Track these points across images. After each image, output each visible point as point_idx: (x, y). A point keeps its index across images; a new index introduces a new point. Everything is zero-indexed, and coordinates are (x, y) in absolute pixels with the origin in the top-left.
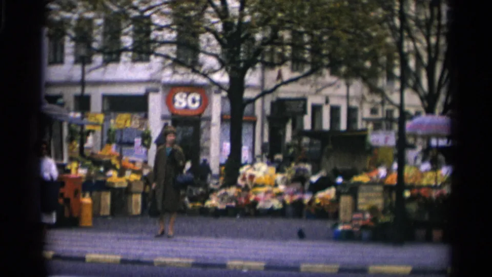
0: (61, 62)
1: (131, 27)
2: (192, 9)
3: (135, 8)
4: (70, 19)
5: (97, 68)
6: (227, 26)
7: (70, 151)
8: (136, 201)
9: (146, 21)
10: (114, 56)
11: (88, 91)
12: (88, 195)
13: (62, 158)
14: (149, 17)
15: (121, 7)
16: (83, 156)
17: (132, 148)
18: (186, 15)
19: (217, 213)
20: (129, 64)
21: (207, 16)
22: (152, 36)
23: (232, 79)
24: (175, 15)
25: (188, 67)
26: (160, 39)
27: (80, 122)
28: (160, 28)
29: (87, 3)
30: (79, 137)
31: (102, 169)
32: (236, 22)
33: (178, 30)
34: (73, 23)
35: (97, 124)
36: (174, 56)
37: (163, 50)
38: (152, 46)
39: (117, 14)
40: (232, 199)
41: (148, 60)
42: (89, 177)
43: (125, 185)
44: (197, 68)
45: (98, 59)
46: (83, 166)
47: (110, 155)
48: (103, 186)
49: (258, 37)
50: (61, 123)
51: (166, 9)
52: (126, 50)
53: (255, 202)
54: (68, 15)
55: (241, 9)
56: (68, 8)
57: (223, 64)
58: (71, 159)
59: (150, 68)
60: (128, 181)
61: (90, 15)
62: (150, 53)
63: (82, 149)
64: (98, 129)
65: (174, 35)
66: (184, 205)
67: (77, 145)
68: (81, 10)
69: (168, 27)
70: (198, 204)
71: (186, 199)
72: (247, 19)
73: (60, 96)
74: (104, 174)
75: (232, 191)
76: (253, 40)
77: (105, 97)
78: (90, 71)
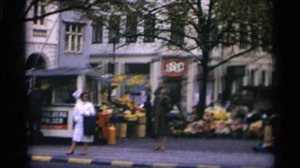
0: (101, 42)
1: (144, 21)
2: (181, 10)
3: (146, 9)
4: (106, 16)
5: (122, 46)
6: (201, 21)
7: (103, 98)
8: (142, 129)
9: (153, 18)
10: (133, 39)
11: (117, 60)
12: (113, 125)
13: (97, 103)
14: (154, 15)
15: (137, 9)
16: (110, 102)
17: (140, 97)
18: (177, 14)
19: (191, 136)
20: (142, 44)
21: (190, 15)
22: (156, 27)
23: (204, 52)
24: (170, 14)
25: (178, 46)
26: (161, 28)
28: (161, 22)
30: (107, 90)
31: (121, 109)
32: (207, 18)
33: (171, 23)
34: (108, 18)
35: (119, 82)
36: (169, 39)
37: (163, 35)
38: (156, 32)
39: (135, 13)
40: (200, 127)
41: (153, 41)
42: (113, 114)
43: (135, 119)
44: (183, 46)
45: (123, 40)
46: (110, 108)
47: (127, 101)
48: (123, 120)
49: (220, 27)
50: (97, 81)
51: (165, 10)
52: (140, 35)
53: (214, 130)
54: (105, 13)
55: (210, 10)
56: (105, 9)
57: (198, 44)
58: (103, 104)
59: (155, 46)
60: (137, 117)
61: (119, 13)
62: (155, 37)
63: (109, 97)
64: (119, 85)
65: (169, 25)
66: (171, 132)
67: (106, 95)
68: (112, 10)
69: (165, 21)
70: (180, 131)
71: (172, 128)
72: (213, 16)
74: (122, 112)
75: (200, 123)
76: (217, 29)
77: (127, 64)
78: (118, 48)
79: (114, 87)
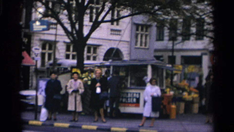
0: (163, 40)
1: (196, 23)
3: (198, 14)
4: (167, 19)
5: (179, 43)
7: (166, 83)
8: (196, 107)
9: (203, 21)
10: (187, 37)
11: (175, 54)
12: (174, 104)
13: (162, 86)
14: (204, 19)
15: (191, 14)
16: (172, 85)
17: (194, 82)
20: (194, 41)
22: (205, 28)
26: (209, 29)
27: (171, 69)
28: (209, 24)
29: (175, 11)
30: (170, 76)
31: (181, 91)
34: (169, 21)
35: (179, 70)
37: (210, 34)
38: (205, 32)
39: (189, 17)
41: (203, 39)
42: (174, 94)
43: (191, 99)
45: (180, 38)
46: (173, 90)
47: (185, 85)
48: (181, 100)
50: (163, 69)
51: (211, 15)
52: (193, 34)
54: (167, 17)
56: (167, 14)
58: (167, 87)
59: (204, 43)
60: (193, 97)
61: (177, 17)
62: (204, 36)
63: (172, 82)
64: (179, 73)
67: (169, 80)
68: (172, 14)
69: (212, 23)
73: (162, 56)
74: (181, 94)
77: (183, 57)
78: (176, 44)
79: (175, 74)
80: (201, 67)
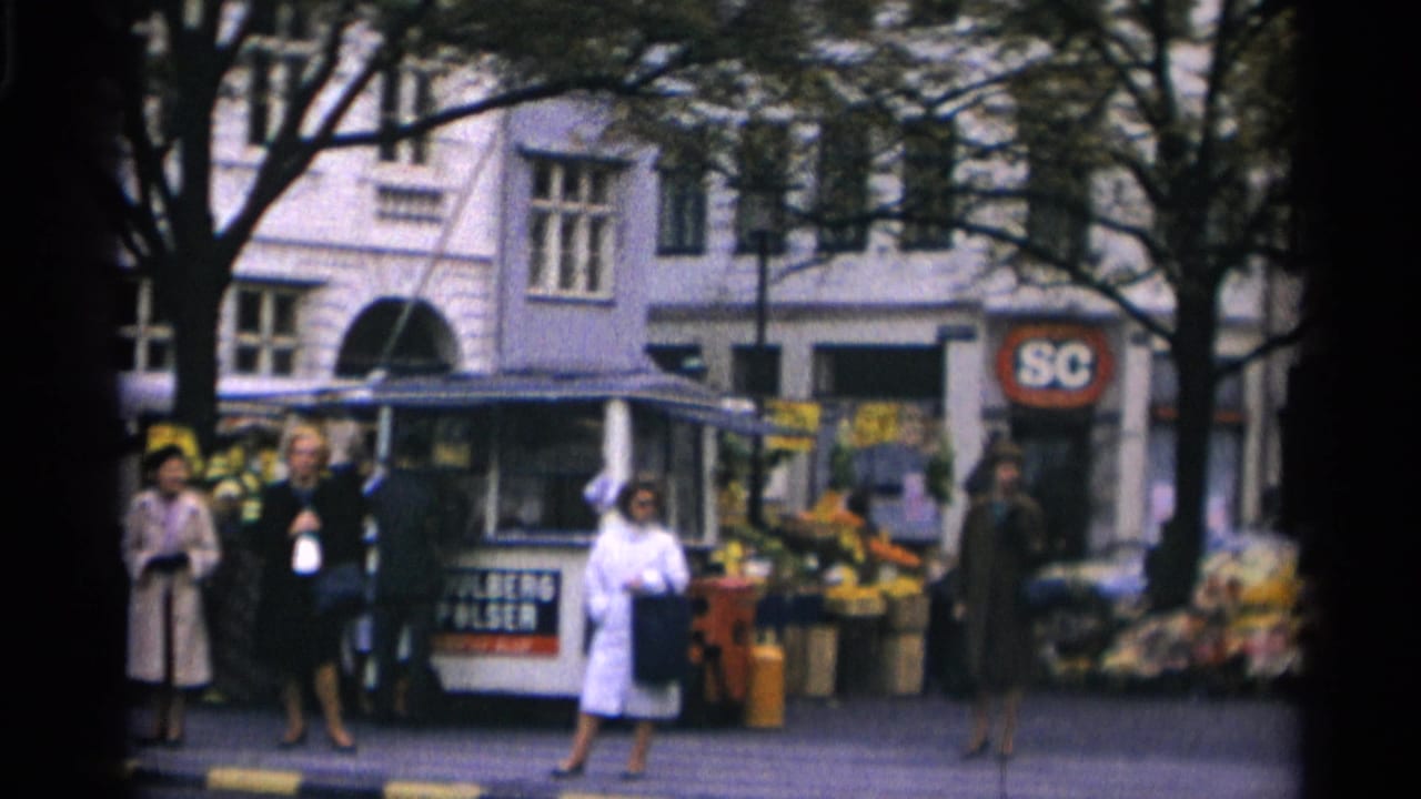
0: (697, 250)
1: (899, 148)
2: (1075, 97)
3: (911, 95)
4: (723, 124)
5: (801, 267)
6: (1171, 146)
7: (723, 512)
8: (908, 656)
9: (941, 134)
10: (851, 233)
11: (776, 333)
12: (770, 636)
13: (700, 529)
14: (948, 121)
15: (868, 90)
16: (757, 525)
17: (896, 504)
18: (1058, 115)
19: (1133, 688)
20: (894, 256)
21: (1115, 118)
22: (960, 175)
23: (1182, 298)
24: (1021, 116)
25: (1060, 265)
26: (981, 184)
27: (750, 425)
28: (983, 153)
29: (772, 80)
30: (745, 470)
31: (812, 562)
32: (1196, 137)
33: (1031, 158)
34: (732, 135)
35: (801, 434)
36: (1018, 231)
37: (988, 215)
38: (960, 203)
39: (859, 109)
40: (1180, 647)
41: (943, 244)
42: (775, 585)
43: (877, 608)
44: (1085, 268)
45: (804, 240)
46: (760, 555)
47: (837, 524)
48: (817, 611)
49: (1257, 177)
50: (697, 429)
51: (998, 98)
52: (884, 214)
53: (1241, 660)
54: (720, 112)
55: (1210, 98)
56: (720, 92)
57: (1157, 257)
58: (726, 534)
59: (953, 267)
60: (887, 598)
61: (782, 113)
62: (951, 223)
63: (756, 503)
64: (803, 447)
65: (1021, 171)
66: (1044, 667)
67: (742, 493)
68: (755, 97)
69: (1002, 148)
70: (1082, 665)
71: (1049, 651)
72: (1227, 127)
73: (693, 350)
74: (816, 576)
75: (1179, 625)
76: (1243, 188)
77: (822, 351)
78: (783, 274)
79: (777, 457)
80: (938, 412)
